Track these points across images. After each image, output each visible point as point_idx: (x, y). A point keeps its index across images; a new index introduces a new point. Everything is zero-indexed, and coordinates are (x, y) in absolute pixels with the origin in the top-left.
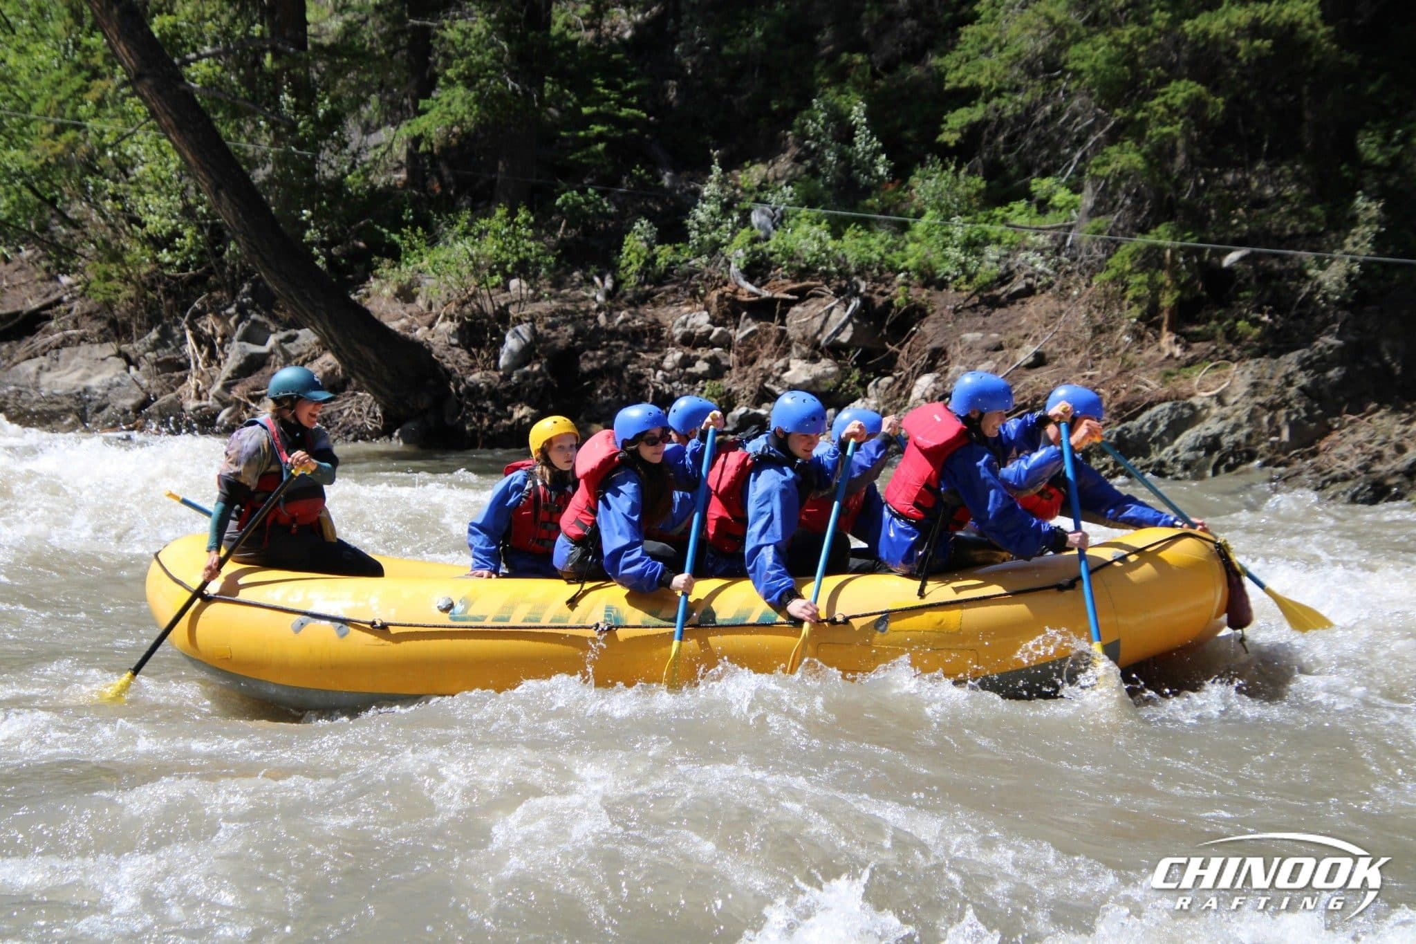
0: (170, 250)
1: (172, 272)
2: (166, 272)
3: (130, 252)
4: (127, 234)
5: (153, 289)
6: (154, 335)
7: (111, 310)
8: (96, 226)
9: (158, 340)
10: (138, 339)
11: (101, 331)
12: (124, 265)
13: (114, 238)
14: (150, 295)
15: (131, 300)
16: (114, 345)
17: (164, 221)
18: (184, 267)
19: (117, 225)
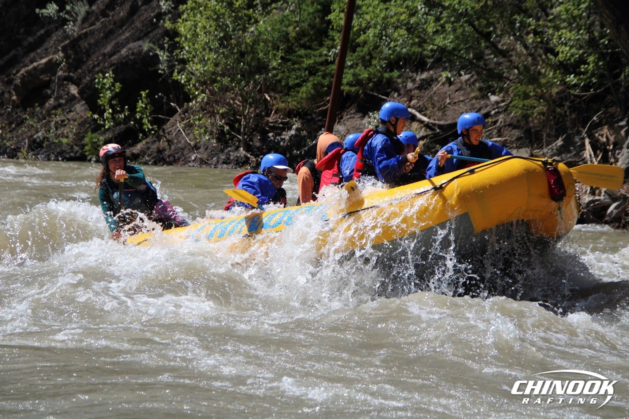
0: (577, 74)
1: (577, 92)
2: (572, 92)
3: (545, 76)
4: (543, 61)
5: (561, 106)
6: (559, 142)
7: (527, 122)
8: (519, 55)
9: (562, 146)
10: (547, 145)
11: (519, 139)
12: (540, 86)
13: (533, 65)
14: (558, 110)
15: (543, 114)
16: (528, 150)
17: (573, 50)
18: (586, 88)
19: (536, 54)
